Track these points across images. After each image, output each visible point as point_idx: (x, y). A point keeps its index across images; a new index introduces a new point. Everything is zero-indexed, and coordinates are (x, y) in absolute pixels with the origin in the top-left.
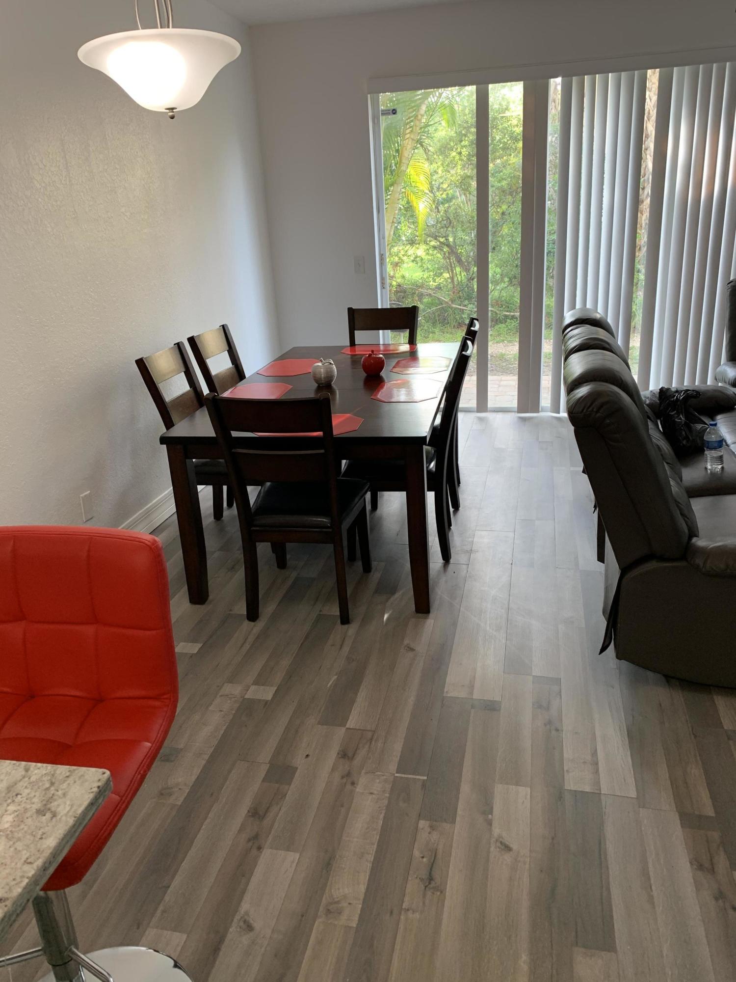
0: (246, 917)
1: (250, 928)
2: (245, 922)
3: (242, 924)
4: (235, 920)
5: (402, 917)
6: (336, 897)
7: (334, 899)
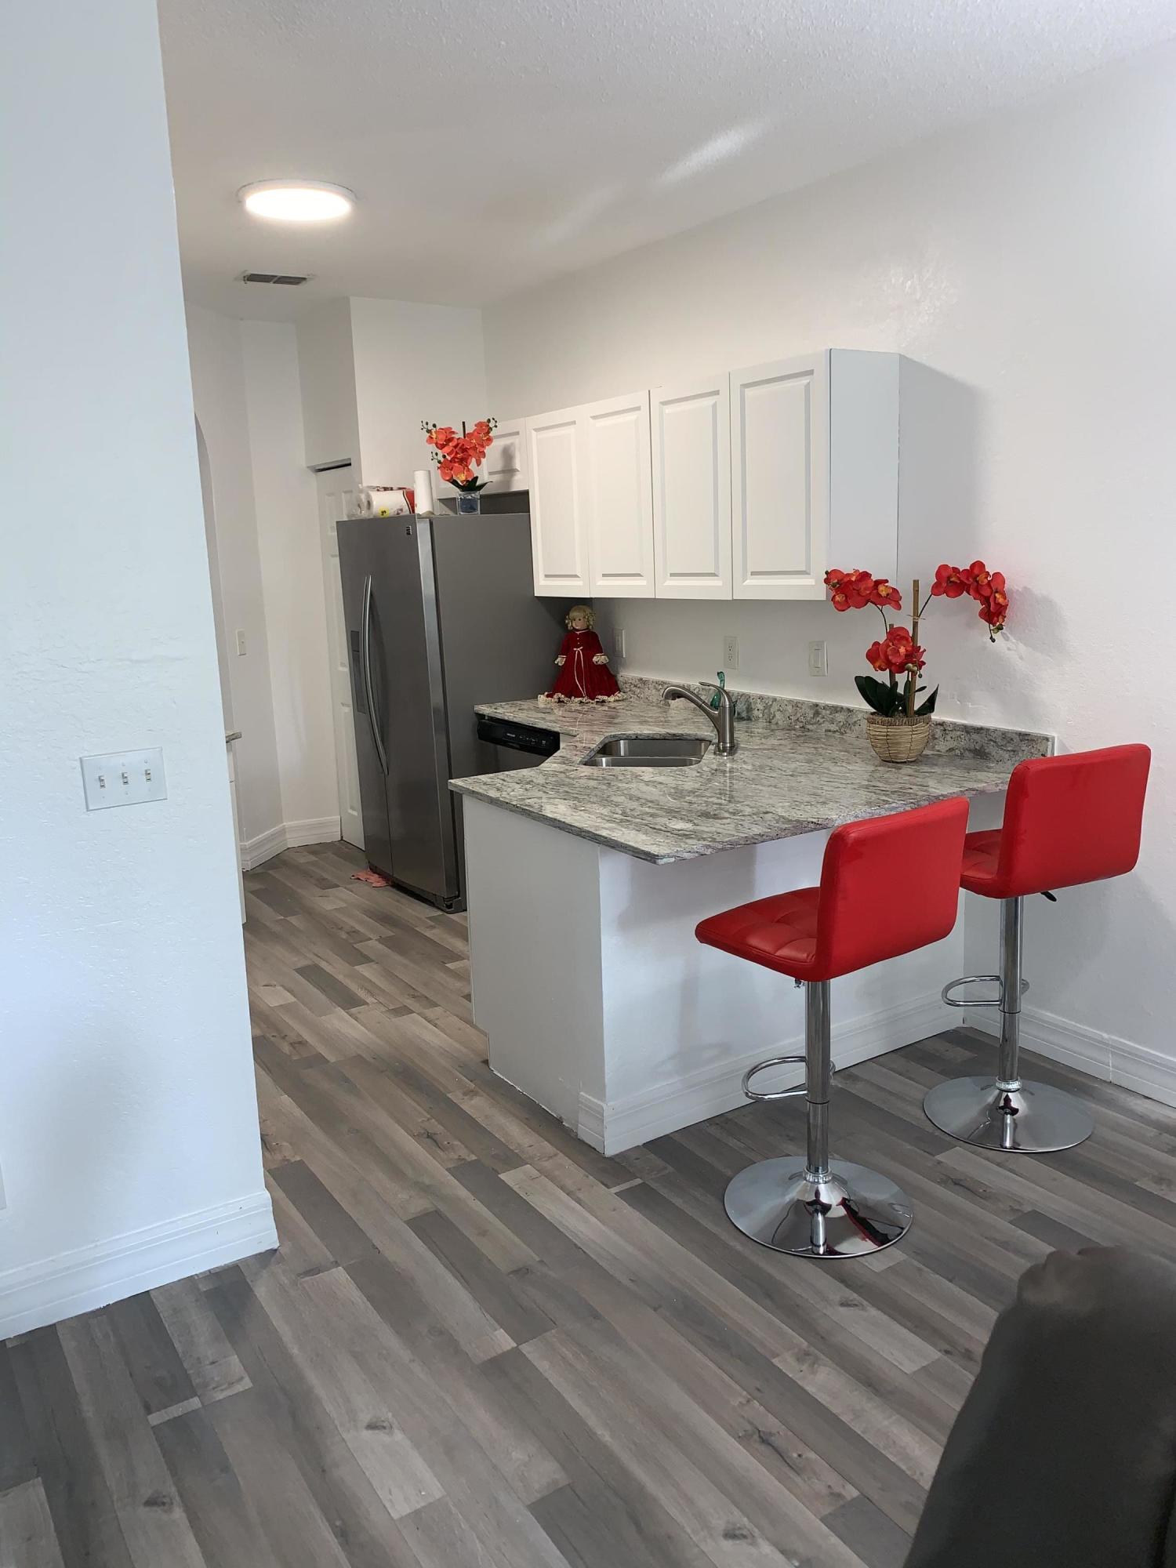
5: (745, 1393)
6: (820, 1367)
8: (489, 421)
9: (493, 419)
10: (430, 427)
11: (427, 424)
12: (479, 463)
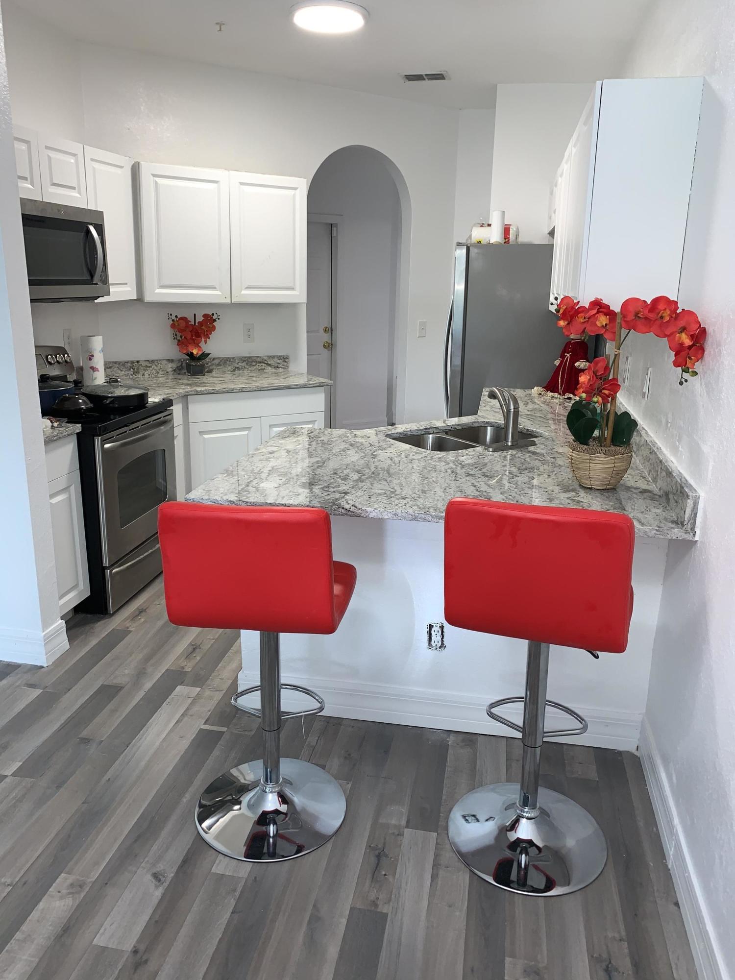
0: (158, 884)
1: (156, 876)
2: (160, 881)
3: (163, 879)
4: (168, 883)
6: (70, 899)
7: (73, 896)
8: (213, 314)
9: (216, 313)
10: (173, 318)
11: (171, 315)
12: (206, 342)
